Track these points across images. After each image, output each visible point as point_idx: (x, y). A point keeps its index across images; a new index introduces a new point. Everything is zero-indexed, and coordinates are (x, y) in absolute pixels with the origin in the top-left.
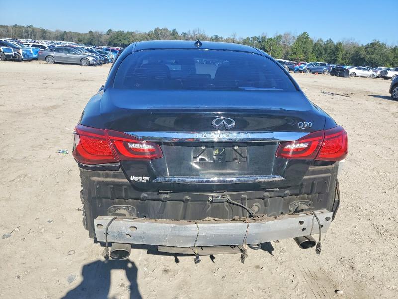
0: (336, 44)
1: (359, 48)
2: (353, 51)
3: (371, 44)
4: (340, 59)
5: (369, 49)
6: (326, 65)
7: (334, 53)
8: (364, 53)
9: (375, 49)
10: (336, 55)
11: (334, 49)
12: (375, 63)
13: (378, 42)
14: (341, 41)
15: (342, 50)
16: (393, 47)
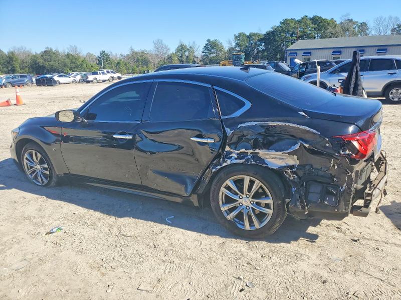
0: (7, 53)
1: (35, 56)
2: (29, 60)
3: (45, 51)
4: (18, 69)
5: (45, 57)
6: (26, 76)
7: (9, 63)
8: (42, 61)
9: (51, 56)
10: (12, 65)
11: (8, 59)
12: (55, 69)
13: (51, 49)
14: (12, 50)
15: (17, 60)
16: (66, 53)
